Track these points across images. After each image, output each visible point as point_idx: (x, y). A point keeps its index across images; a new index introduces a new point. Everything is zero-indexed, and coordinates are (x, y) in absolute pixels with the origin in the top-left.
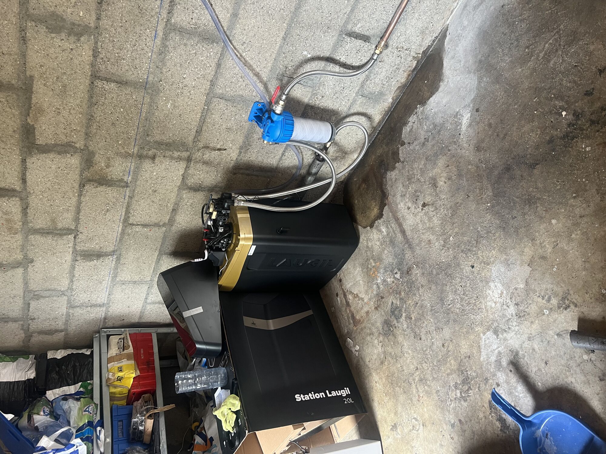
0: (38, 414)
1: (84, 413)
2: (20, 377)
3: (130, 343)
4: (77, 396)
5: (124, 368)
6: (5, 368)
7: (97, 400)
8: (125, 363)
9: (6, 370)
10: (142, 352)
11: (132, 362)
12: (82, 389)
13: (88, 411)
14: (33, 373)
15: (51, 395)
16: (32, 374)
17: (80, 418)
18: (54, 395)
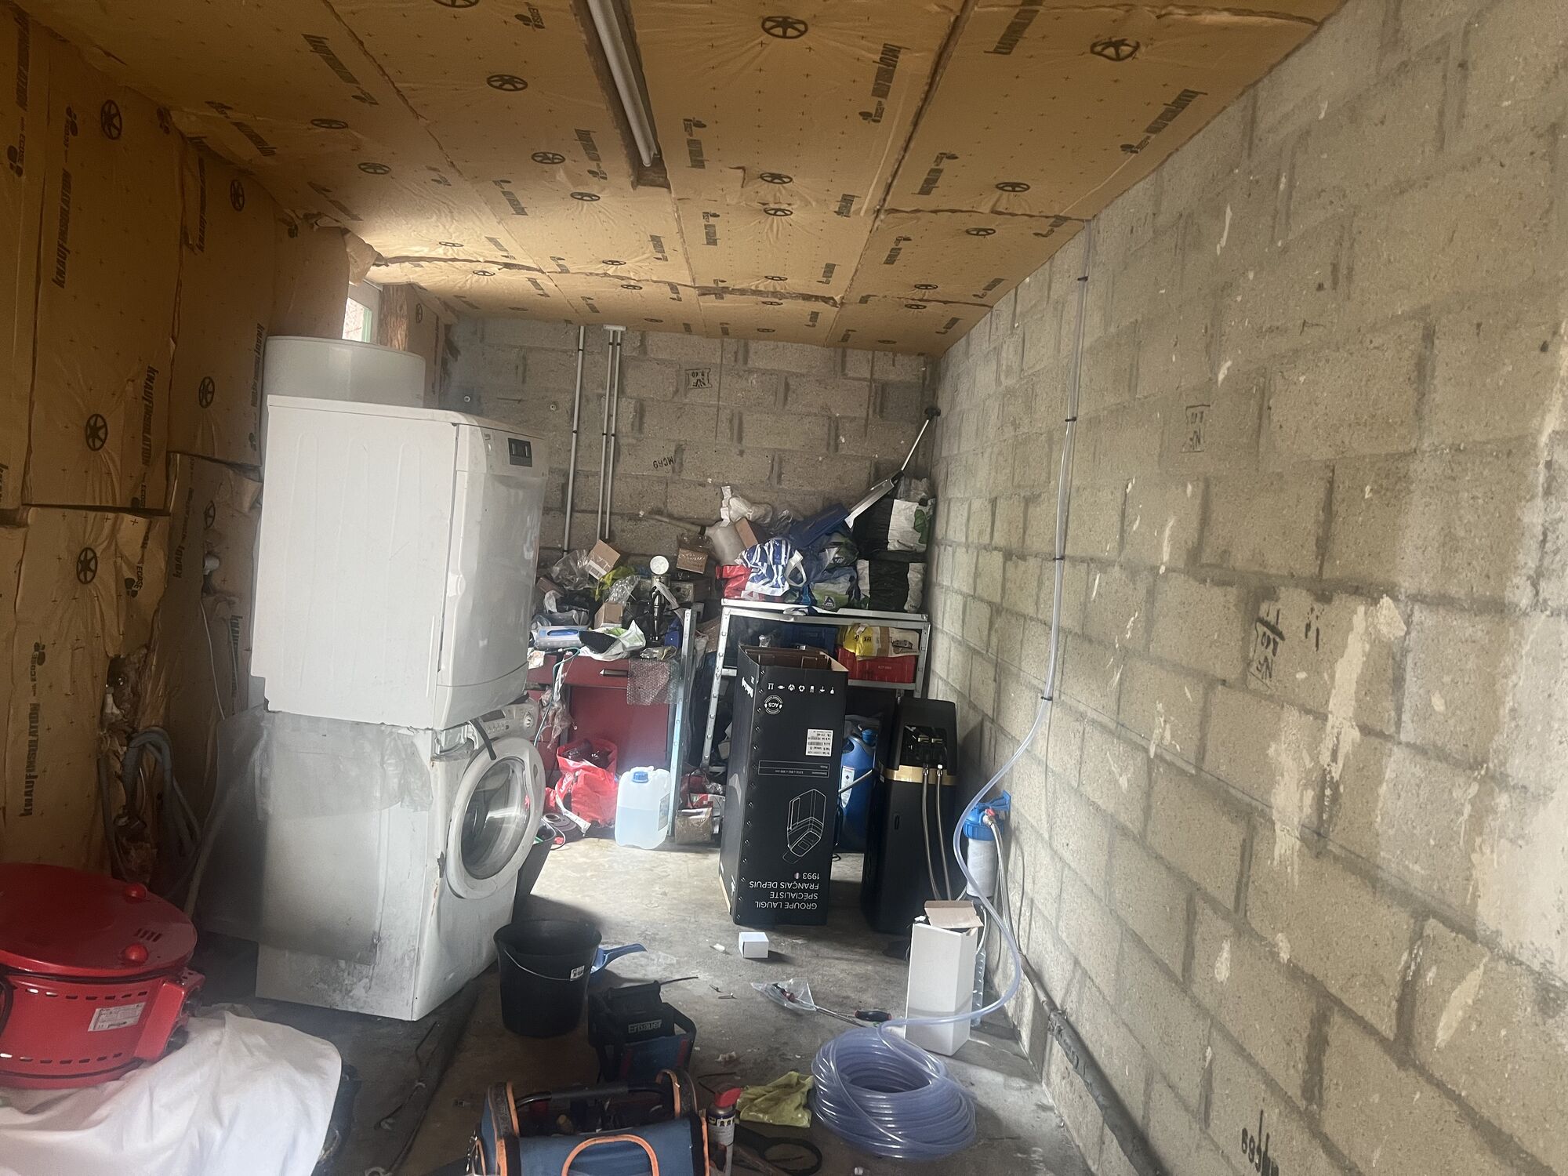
0: (837, 553)
1: (826, 597)
2: (893, 535)
3: (900, 655)
4: (854, 590)
5: (867, 643)
6: (906, 519)
7: (841, 612)
8: (876, 646)
9: (904, 521)
10: (887, 668)
11: (875, 654)
12: (863, 597)
13: (827, 601)
14: (894, 546)
15: (863, 566)
16: (892, 546)
17: (822, 594)
18: (863, 569)
